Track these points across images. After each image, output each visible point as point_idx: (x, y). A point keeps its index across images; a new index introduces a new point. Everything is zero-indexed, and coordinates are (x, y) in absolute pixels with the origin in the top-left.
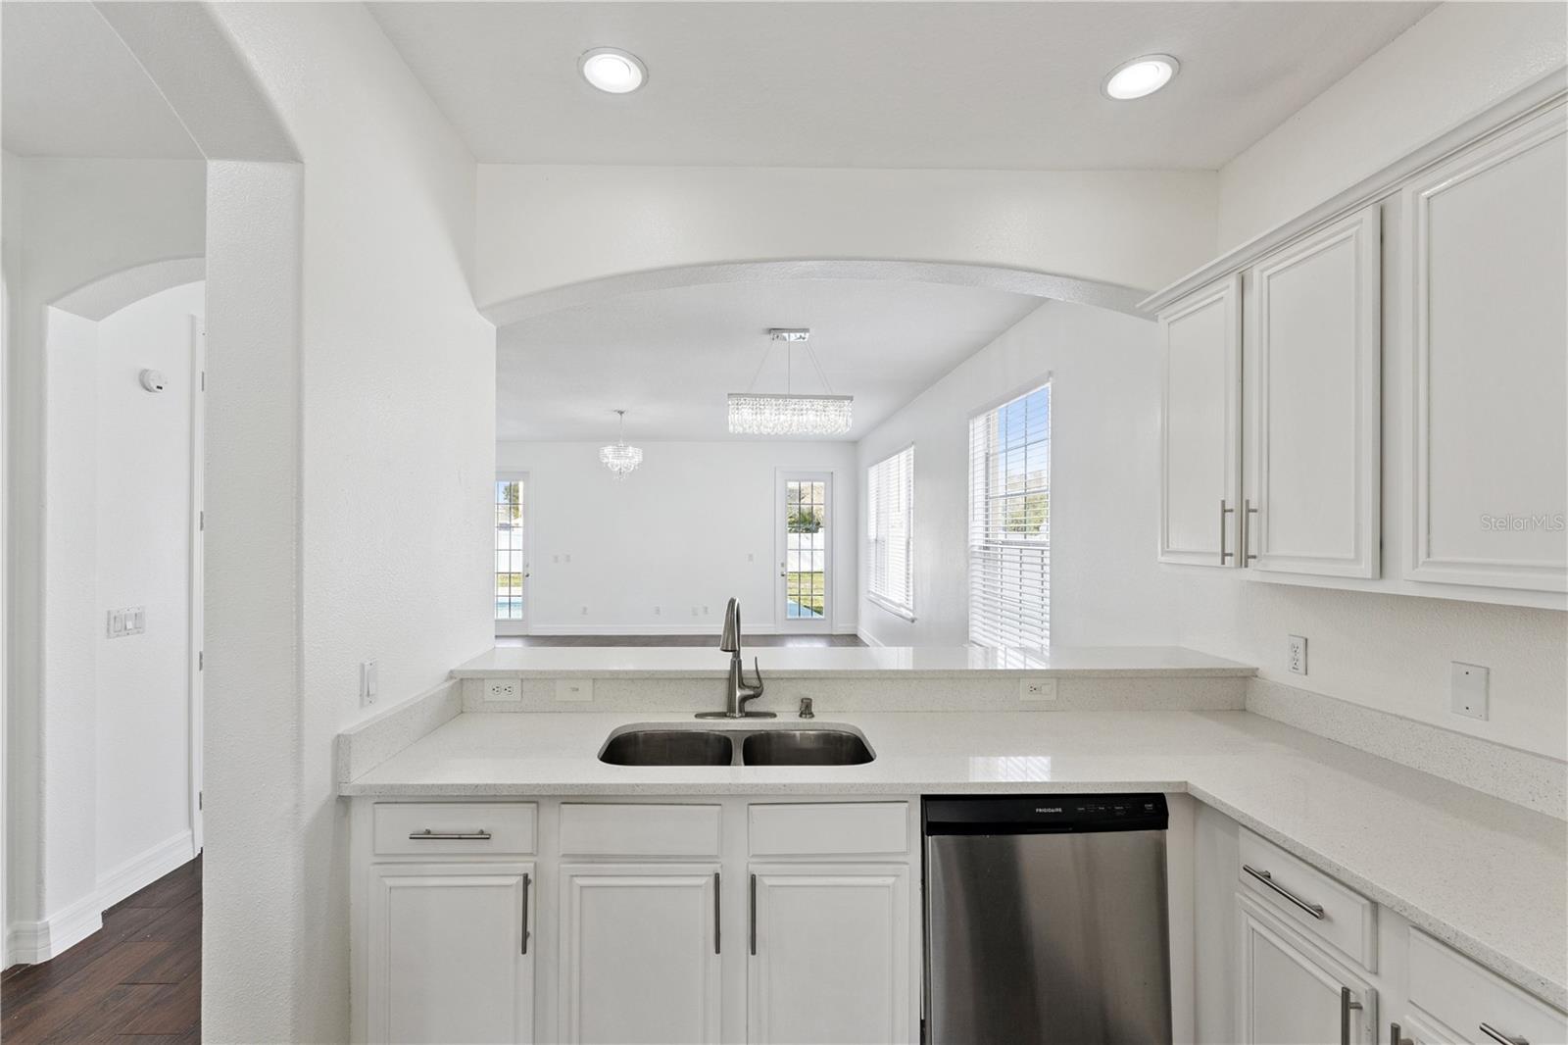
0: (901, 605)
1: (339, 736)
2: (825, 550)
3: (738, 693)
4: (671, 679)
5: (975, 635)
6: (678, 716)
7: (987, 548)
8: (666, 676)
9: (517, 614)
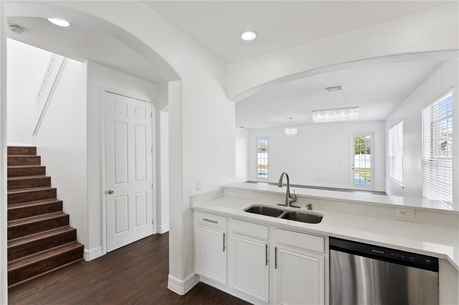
0: (399, 182)
1: (191, 196)
2: (371, 160)
3: (289, 200)
4: (271, 194)
5: (425, 195)
6: (273, 204)
7: (431, 161)
8: (270, 193)
9: (266, 176)
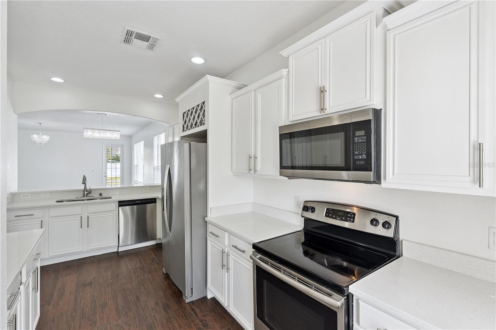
0: (142, 183)
3: (86, 193)
7: (157, 167)
